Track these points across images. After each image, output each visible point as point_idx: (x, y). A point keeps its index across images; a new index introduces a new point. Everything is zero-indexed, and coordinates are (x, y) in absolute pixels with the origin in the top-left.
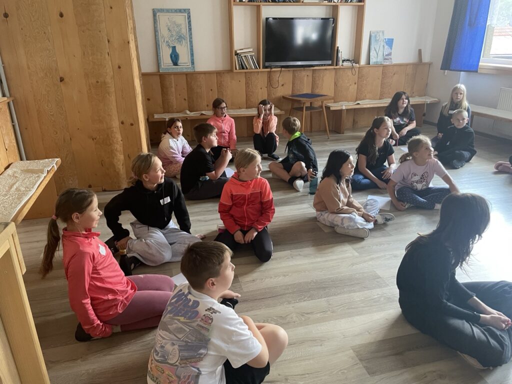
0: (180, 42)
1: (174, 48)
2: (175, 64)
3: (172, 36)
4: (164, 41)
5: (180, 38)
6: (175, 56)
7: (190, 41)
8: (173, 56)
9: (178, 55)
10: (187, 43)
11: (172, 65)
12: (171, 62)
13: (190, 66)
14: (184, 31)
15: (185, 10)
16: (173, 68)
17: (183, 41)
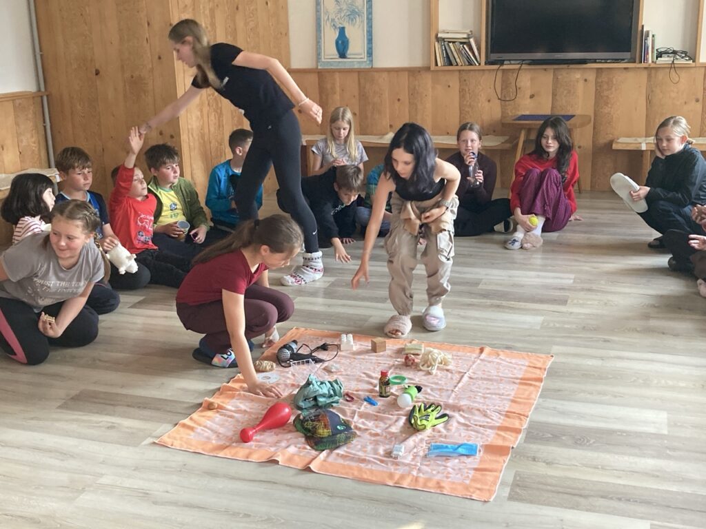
0: (352, 20)
1: (342, 30)
2: (343, 55)
3: (340, 10)
4: (328, 19)
5: (353, 14)
6: (343, 42)
7: (367, 18)
8: (340, 42)
9: (348, 41)
10: (362, 22)
11: (338, 56)
12: (336, 53)
13: (365, 60)
14: (360, 2)
16: (339, 62)
17: (358, 19)
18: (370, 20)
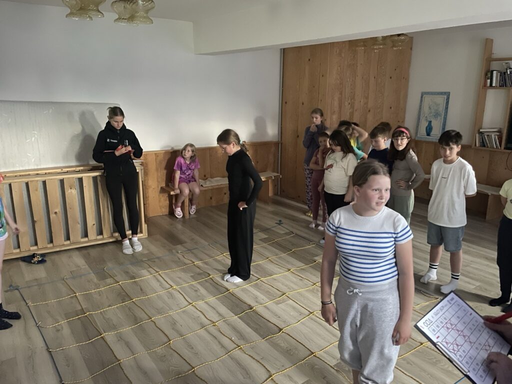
0: (436, 118)
1: (430, 122)
2: (428, 134)
3: (431, 113)
4: (424, 116)
5: (437, 115)
6: (429, 129)
7: (444, 118)
9: (432, 128)
10: (441, 119)
11: (426, 135)
12: (426, 133)
14: (441, 109)
15: (445, 93)
16: (426, 138)
17: (439, 118)
18: (445, 119)
